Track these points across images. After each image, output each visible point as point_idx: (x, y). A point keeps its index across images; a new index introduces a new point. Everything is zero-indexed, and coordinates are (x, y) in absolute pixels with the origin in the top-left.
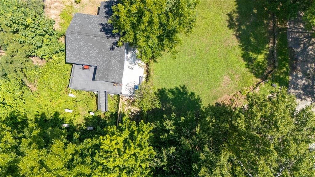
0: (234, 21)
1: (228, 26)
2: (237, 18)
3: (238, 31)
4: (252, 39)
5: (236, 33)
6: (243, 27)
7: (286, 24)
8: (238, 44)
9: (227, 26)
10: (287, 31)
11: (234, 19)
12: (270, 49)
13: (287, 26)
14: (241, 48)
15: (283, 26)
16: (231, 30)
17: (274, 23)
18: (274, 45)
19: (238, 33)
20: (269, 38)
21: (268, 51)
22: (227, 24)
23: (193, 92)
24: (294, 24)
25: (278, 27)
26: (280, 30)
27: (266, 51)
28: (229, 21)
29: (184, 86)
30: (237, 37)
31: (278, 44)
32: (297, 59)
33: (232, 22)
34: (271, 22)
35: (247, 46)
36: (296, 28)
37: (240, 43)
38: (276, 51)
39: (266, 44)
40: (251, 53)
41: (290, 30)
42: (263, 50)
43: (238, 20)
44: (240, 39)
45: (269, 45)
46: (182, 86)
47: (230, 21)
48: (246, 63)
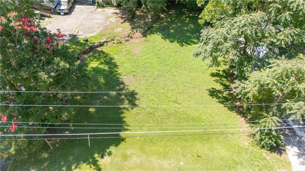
2: (122, 102)
6: (114, 93)
11: (127, 101)
30: (123, 83)
40: (106, 68)
44: (119, 81)
48: (113, 61)
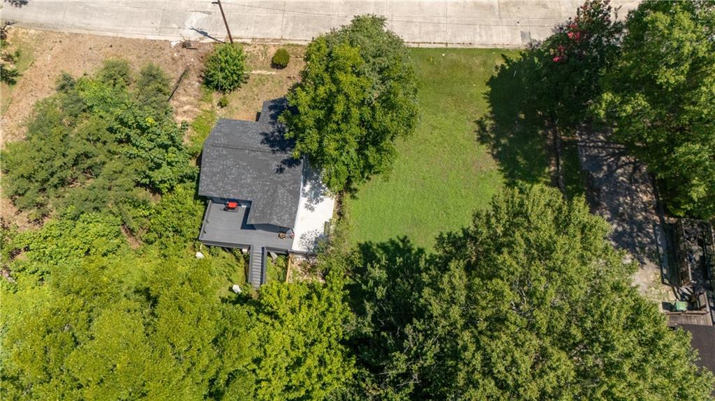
0: (487, 132)
1: (478, 139)
2: (493, 128)
3: (495, 147)
4: (521, 160)
5: (493, 151)
6: (503, 141)
7: (574, 134)
8: (497, 167)
9: (476, 139)
10: (577, 145)
11: (488, 129)
12: (552, 174)
13: (577, 138)
14: (503, 174)
15: (570, 138)
16: (484, 146)
17: (555, 132)
18: (558, 167)
19: (496, 150)
20: (548, 157)
21: (549, 177)
22: (476, 136)
23: (421, 247)
24: (589, 134)
25: (562, 140)
26: (564, 143)
27: (544, 177)
28: (479, 132)
29: (406, 237)
30: (495, 157)
31: (565, 166)
32: (599, 190)
33: (485, 133)
34: (550, 132)
35: (513, 171)
36: (592, 141)
37: (501, 165)
38: (561, 177)
39: (545, 167)
41: (581, 144)
42: (541, 176)
43: (494, 130)
44: (501, 160)
45: (549, 168)
46: (401, 237)
47: (481, 132)
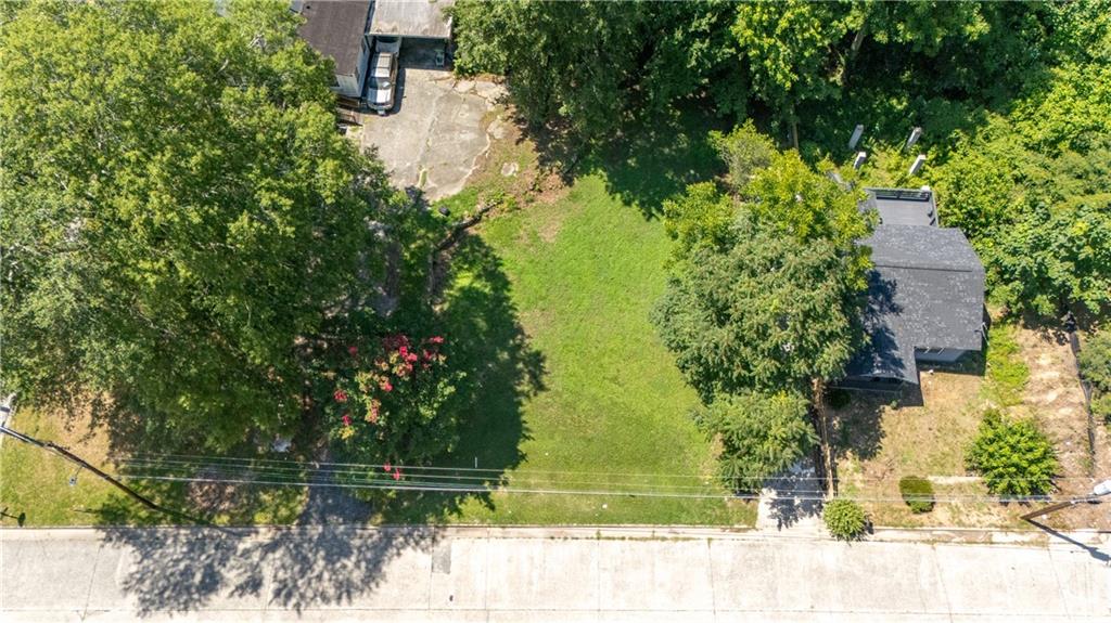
0: (530, 372)
1: (543, 360)
2: (519, 379)
3: (519, 347)
4: (482, 324)
5: (522, 340)
6: (506, 355)
8: (518, 314)
9: (547, 361)
11: (527, 377)
12: (440, 300)
14: (511, 303)
16: (535, 348)
19: (518, 342)
21: (445, 296)
22: (547, 365)
27: (451, 295)
28: (542, 372)
30: (520, 331)
33: (532, 369)
35: (495, 307)
37: (512, 316)
38: (429, 292)
39: (448, 310)
40: (487, 290)
42: (456, 297)
44: (512, 324)
